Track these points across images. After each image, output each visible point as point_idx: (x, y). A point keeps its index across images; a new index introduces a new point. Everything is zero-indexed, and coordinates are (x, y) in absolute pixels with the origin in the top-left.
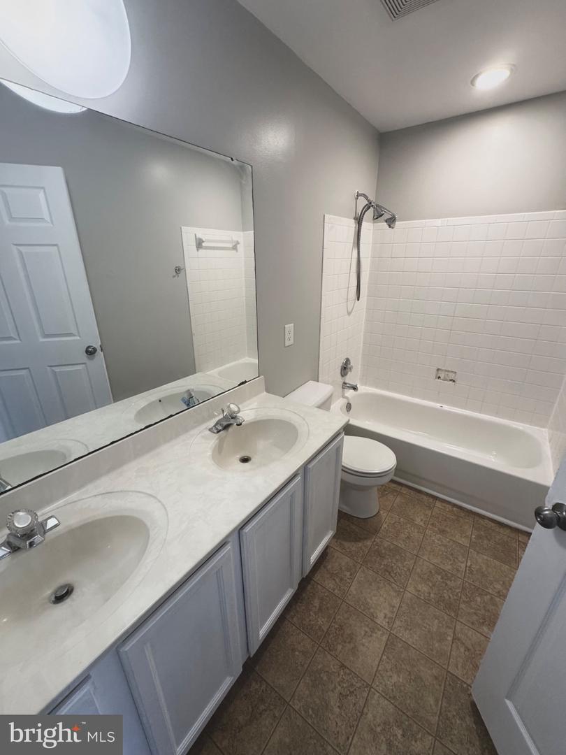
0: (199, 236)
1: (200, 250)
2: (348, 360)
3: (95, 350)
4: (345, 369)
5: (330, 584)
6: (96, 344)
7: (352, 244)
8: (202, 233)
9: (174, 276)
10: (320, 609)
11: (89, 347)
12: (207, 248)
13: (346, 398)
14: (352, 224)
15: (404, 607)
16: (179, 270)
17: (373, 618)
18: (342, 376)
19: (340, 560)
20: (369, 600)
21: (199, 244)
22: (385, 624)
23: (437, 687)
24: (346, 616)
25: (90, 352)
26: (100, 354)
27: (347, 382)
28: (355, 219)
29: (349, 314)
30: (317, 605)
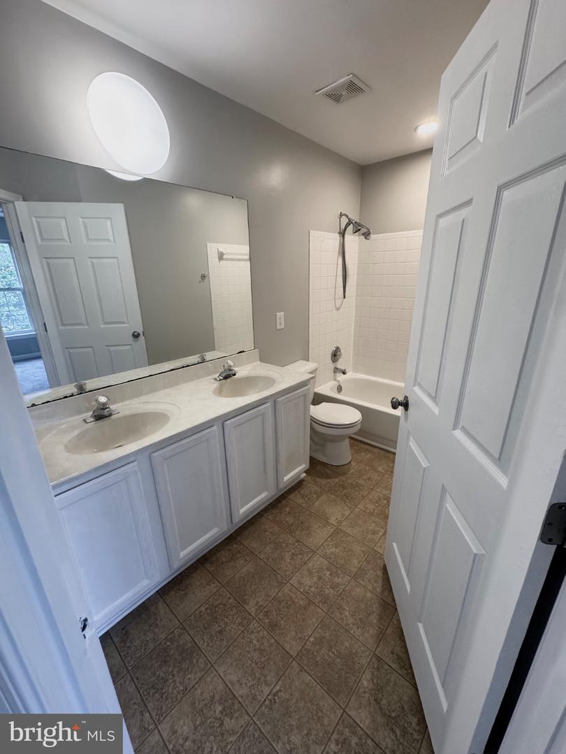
0: (221, 250)
1: (222, 262)
2: (338, 349)
3: (139, 335)
4: (335, 355)
5: (300, 501)
6: (140, 331)
7: (337, 253)
8: (223, 248)
9: (200, 282)
10: (289, 513)
11: (135, 332)
12: (227, 259)
13: (338, 381)
14: (337, 237)
15: (352, 516)
16: (204, 277)
17: (326, 520)
18: (333, 362)
19: (311, 487)
20: (327, 511)
21: (221, 256)
22: (335, 523)
23: (362, 556)
24: (307, 517)
25: (136, 336)
26: (142, 338)
27: (338, 367)
28: (339, 233)
29: (338, 309)
30: (288, 510)
